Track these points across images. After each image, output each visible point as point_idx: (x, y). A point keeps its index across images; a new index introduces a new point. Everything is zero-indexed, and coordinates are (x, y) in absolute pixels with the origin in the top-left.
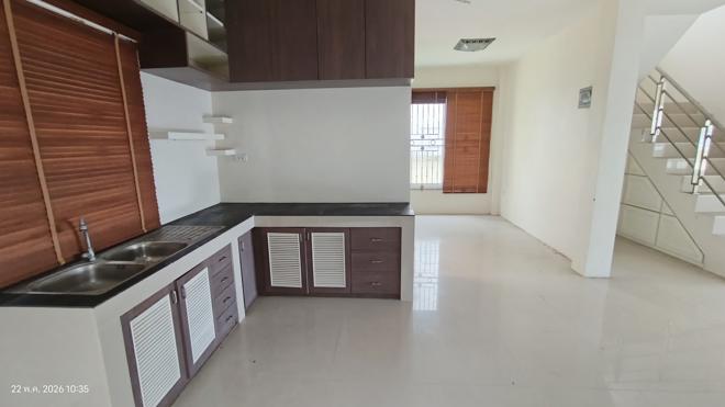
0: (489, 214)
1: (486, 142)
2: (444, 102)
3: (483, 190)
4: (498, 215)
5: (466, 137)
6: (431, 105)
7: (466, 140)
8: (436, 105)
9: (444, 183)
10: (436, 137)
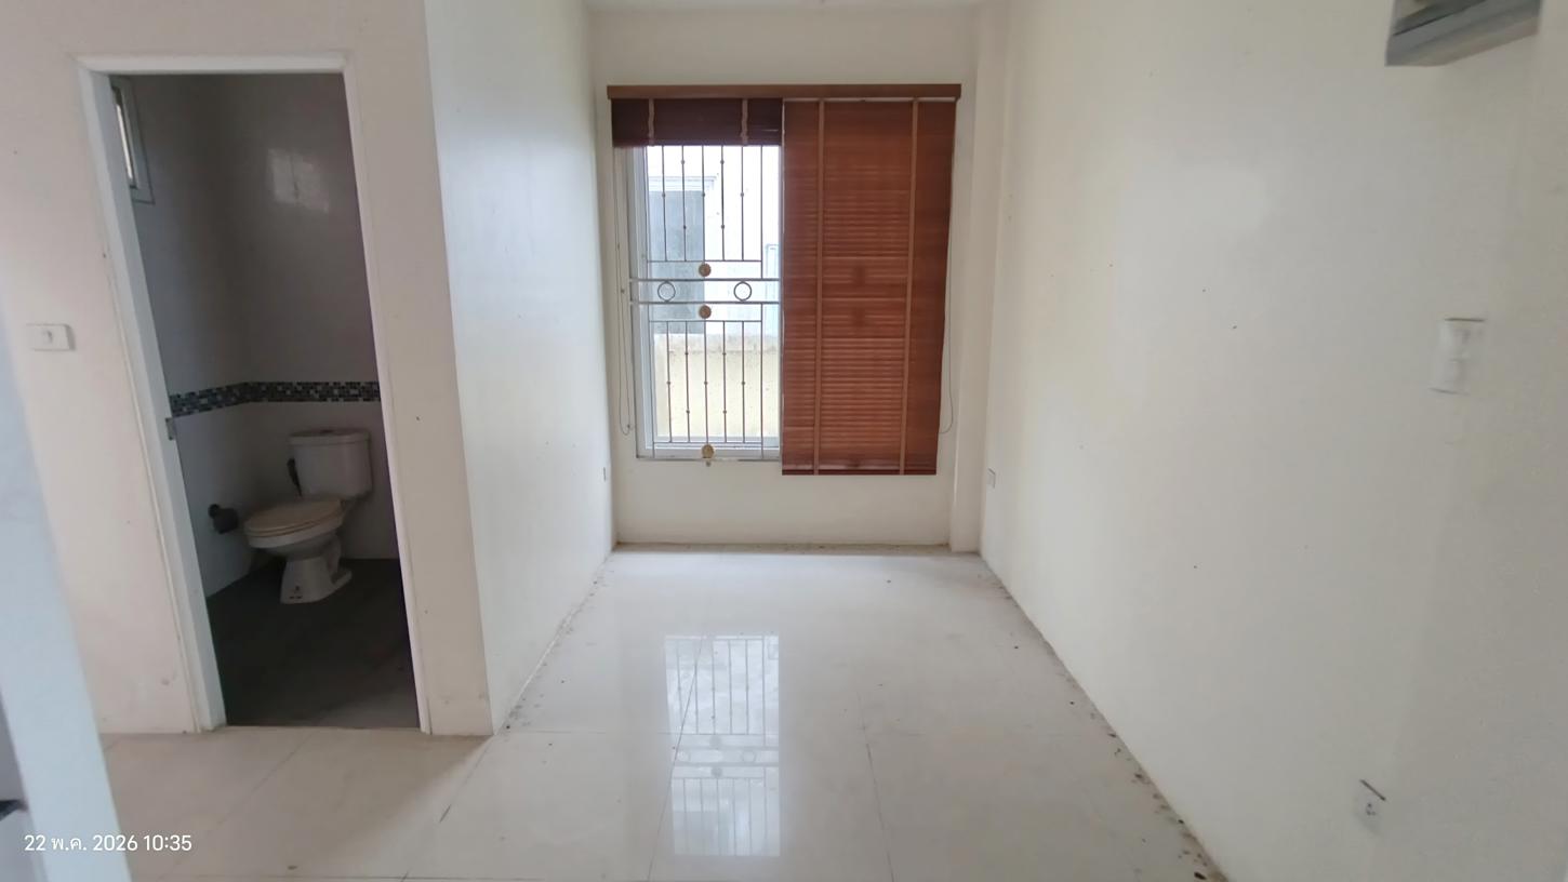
0: (943, 547)
1: (933, 287)
2: (774, 140)
3: (922, 462)
4: (976, 553)
5: (860, 271)
6: (732, 152)
7: (859, 282)
8: (752, 151)
9: (784, 435)
10: (752, 271)
